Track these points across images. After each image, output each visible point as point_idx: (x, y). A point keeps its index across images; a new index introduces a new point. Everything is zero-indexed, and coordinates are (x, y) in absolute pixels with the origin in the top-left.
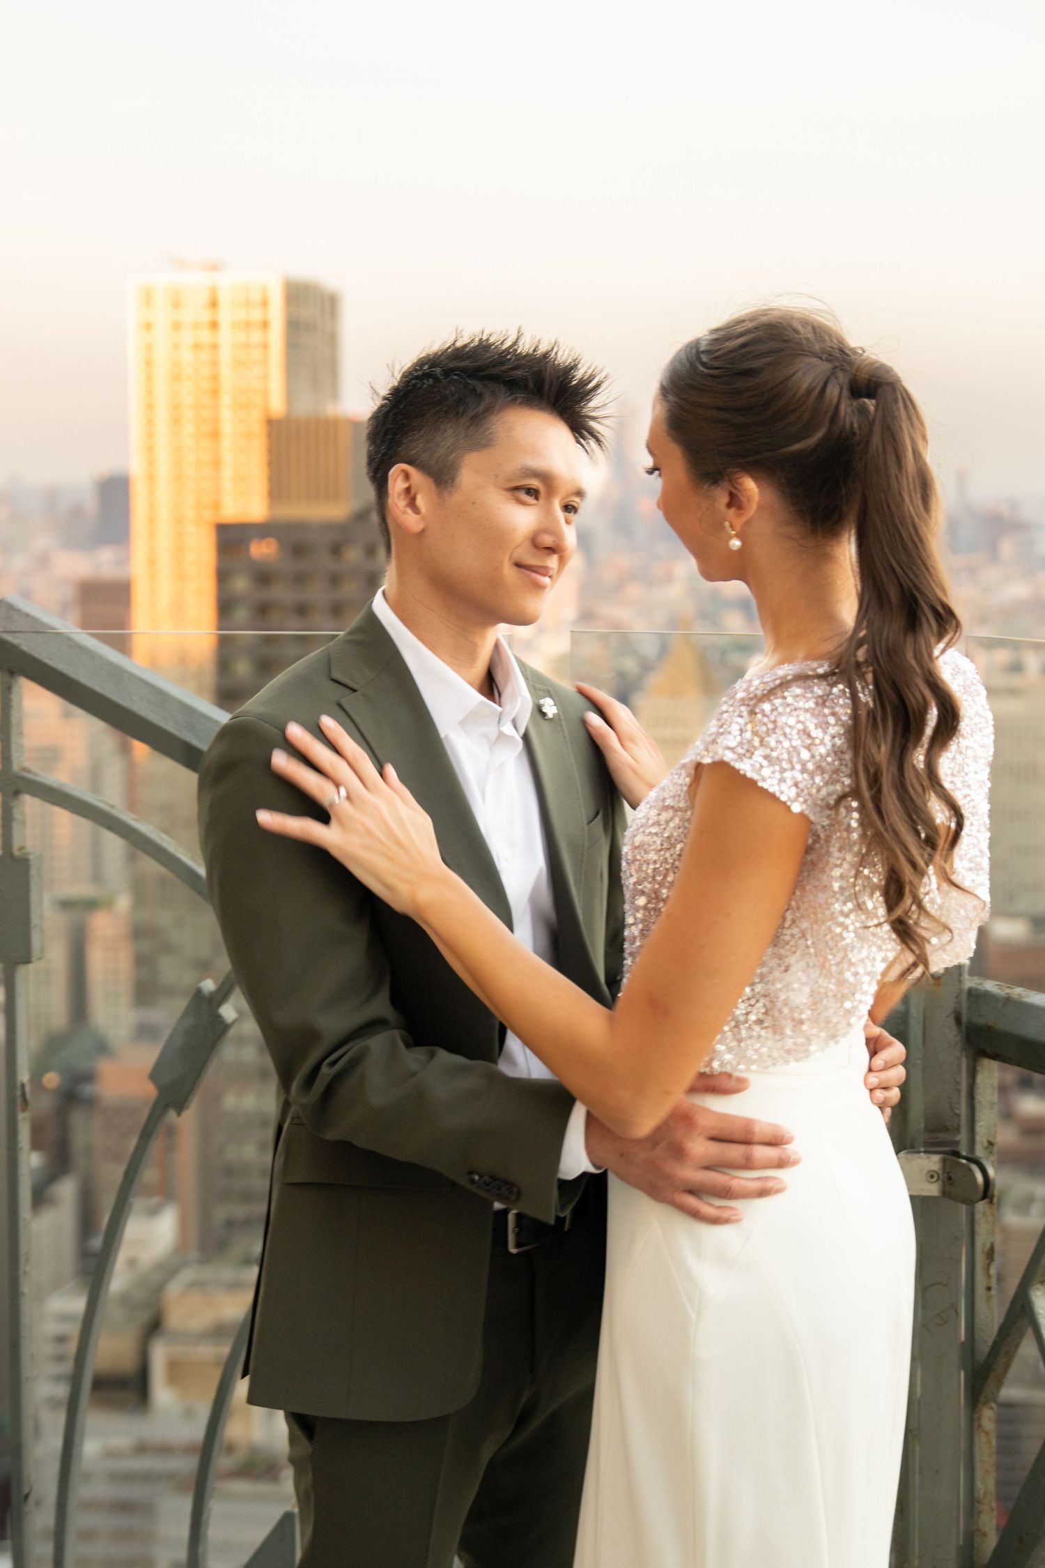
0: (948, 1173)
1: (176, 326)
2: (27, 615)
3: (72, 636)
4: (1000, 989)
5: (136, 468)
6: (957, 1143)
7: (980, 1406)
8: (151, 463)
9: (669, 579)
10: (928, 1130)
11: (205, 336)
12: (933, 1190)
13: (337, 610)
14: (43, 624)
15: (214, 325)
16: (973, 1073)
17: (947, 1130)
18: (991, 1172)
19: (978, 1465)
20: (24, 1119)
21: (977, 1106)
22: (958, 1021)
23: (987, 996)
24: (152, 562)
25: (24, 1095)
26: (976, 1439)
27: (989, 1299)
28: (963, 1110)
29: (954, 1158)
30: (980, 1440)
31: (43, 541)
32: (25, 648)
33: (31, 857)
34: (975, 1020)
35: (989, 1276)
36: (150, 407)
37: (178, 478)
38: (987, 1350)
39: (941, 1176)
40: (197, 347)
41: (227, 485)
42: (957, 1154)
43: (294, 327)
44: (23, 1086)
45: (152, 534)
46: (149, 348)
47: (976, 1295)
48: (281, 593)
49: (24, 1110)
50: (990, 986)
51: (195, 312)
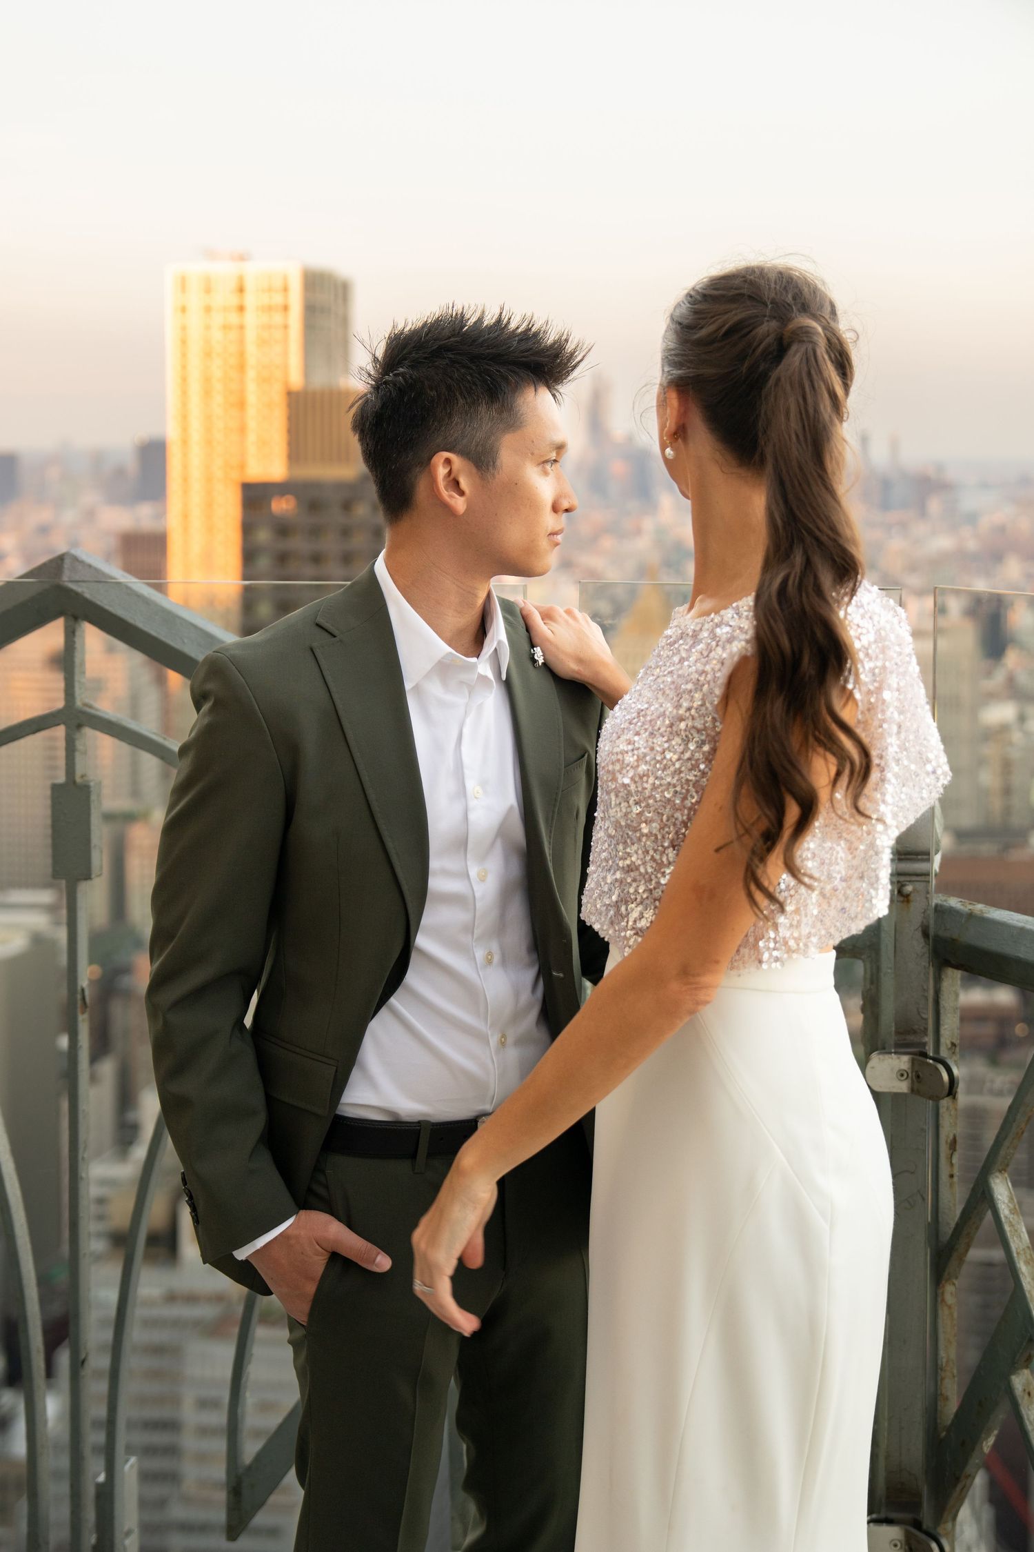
0: (917, 1072)
1: (208, 309)
2: (90, 566)
3: (130, 585)
4: (963, 905)
5: (172, 434)
6: (924, 1044)
7: (943, 1282)
8: (185, 429)
9: (638, 532)
10: (898, 1033)
11: (233, 318)
12: (903, 1087)
13: (347, 559)
14: (104, 574)
15: (241, 309)
16: (938, 980)
17: (915, 1032)
18: (955, 1071)
19: (941, 1336)
20: (83, 1020)
21: (942, 1011)
22: (925, 934)
23: (952, 911)
24: (186, 516)
25: (84, 998)
26: (940, 1312)
27: (951, 1185)
28: (930, 1016)
29: (922, 1058)
30: (943, 1313)
31: (90, 497)
32: (87, 595)
33: (92, 784)
34: (941, 933)
35: (952, 1165)
36: (185, 379)
37: (208, 442)
38: (950, 1232)
39: (910, 1075)
40: (226, 327)
41: (252, 449)
42: (925, 1055)
43: (312, 311)
44: (83, 990)
45: (186, 491)
46: (184, 328)
47: (941, 1182)
48: (299, 544)
49: (83, 1013)
50: (954, 902)
51: (224, 297)
